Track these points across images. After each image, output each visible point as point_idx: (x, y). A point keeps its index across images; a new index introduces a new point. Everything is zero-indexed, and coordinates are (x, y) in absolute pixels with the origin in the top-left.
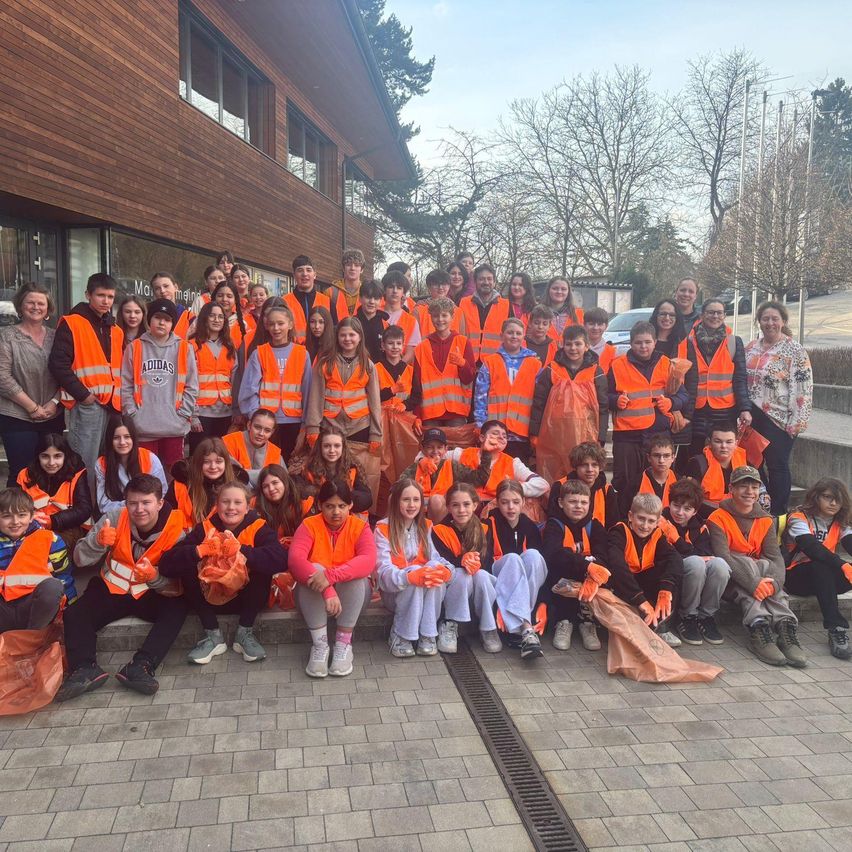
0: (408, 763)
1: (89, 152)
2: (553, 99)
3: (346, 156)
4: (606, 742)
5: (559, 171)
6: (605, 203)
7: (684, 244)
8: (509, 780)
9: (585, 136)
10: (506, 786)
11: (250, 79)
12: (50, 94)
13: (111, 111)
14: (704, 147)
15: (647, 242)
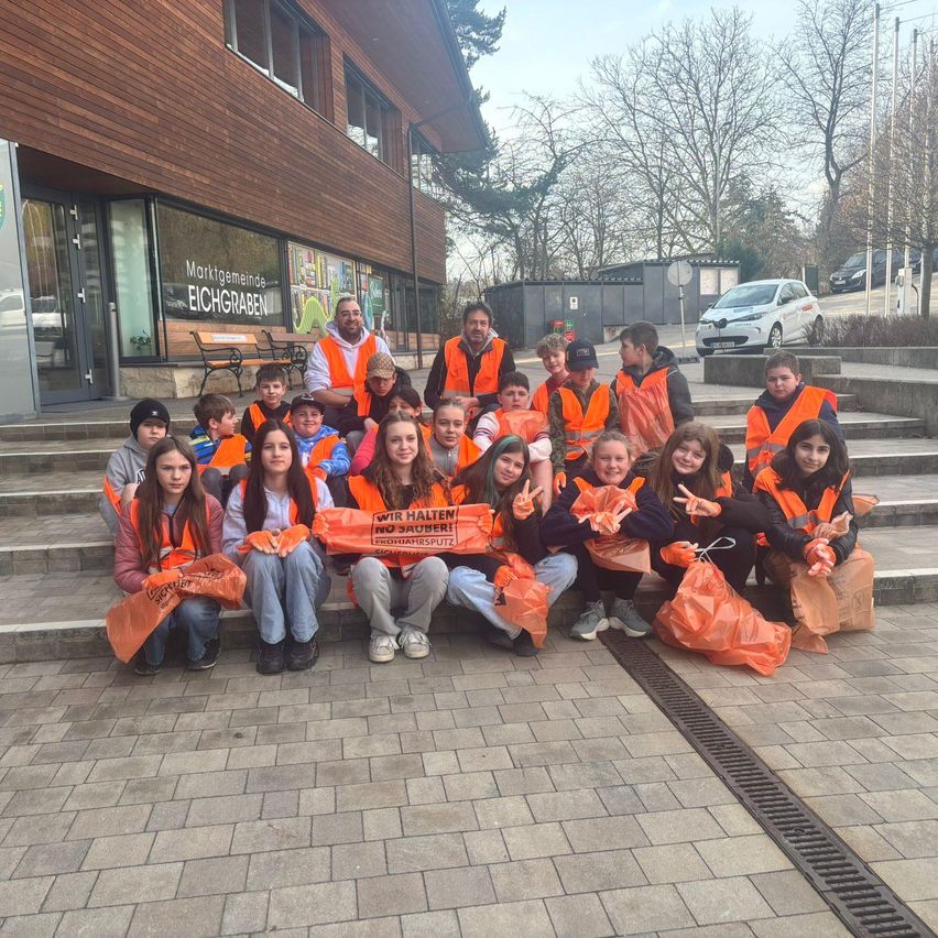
0: (594, 765)
1: (127, 106)
2: (640, 53)
3: (411, 124)
4: (844, 735)
5: (648, 137)
6: (703, 171)
7: (792, 217)
8: (731, 781)
9: (678, 96)
10: (730, 788)
11: (301, 29)
12: (78, 35)
13: (148, 58)
14: (817, 99)
15: (750, 217)
